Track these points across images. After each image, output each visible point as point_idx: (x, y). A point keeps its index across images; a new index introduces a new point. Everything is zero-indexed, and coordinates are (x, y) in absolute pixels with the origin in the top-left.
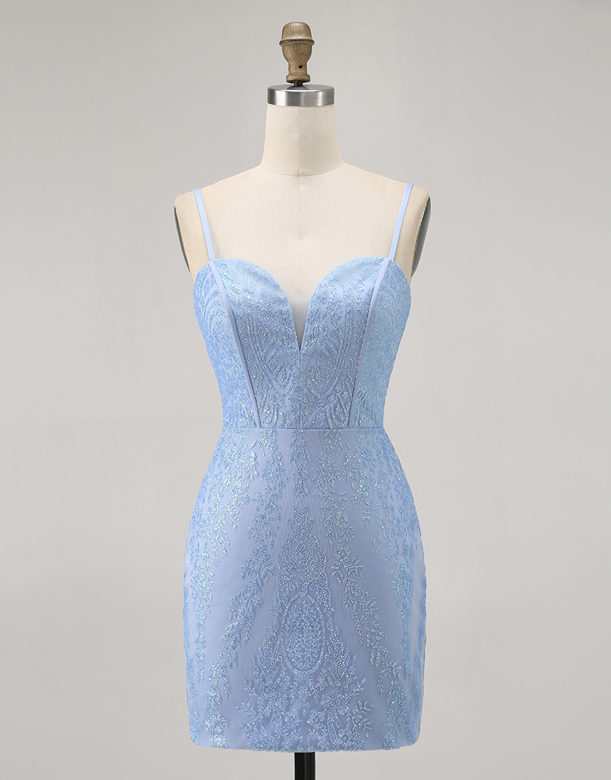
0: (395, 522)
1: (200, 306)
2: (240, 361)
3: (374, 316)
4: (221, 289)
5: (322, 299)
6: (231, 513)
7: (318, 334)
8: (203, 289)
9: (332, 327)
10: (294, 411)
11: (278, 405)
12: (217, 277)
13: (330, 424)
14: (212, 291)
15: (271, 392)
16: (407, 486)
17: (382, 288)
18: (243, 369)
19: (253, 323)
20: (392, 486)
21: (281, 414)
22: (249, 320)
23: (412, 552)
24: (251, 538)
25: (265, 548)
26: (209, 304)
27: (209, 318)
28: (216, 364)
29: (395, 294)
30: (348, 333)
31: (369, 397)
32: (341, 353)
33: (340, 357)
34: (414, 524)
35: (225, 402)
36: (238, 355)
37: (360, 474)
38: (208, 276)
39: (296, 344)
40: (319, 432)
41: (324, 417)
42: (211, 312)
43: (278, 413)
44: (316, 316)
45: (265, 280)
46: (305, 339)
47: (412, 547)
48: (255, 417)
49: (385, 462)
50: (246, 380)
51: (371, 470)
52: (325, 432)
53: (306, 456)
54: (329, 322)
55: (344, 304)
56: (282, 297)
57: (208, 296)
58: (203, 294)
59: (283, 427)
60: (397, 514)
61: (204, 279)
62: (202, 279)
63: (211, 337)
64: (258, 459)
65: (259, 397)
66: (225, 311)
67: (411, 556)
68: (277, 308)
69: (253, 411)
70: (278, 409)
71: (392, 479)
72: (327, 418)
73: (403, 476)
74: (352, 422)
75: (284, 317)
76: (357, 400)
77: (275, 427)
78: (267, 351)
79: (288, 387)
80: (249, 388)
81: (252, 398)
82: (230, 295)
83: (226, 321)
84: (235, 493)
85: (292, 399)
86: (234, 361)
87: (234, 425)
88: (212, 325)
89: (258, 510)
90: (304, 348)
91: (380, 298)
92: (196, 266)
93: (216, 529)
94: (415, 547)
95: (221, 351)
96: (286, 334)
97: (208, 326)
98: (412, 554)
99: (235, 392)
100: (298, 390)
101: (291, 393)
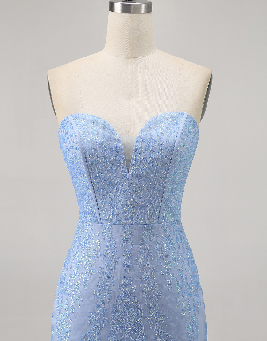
0: (188, 287)
1: (62, 141)
2: (87, 179)
3: (177, 151)
4: (77, 133)
5: (143, 139)
6: (84, 280)
7: (140, 163)
8: (64, 131)
9: (149, 159)
10: (124, 212)
11: (113, 208)
12: (74, 125)
13: (147, 222)
14: (70, 133)
15: (109, 200)
16: (194, 262)
17: (183, 133)
18: (89, 184)
19: (97, 155)
20: (185, 262)
21: (115, 214)
22: (95, 153)
23: (198, 308)
24: (96, 297)
25: (104, 304)
26: (68, 141)
27: (68, 150)
28: (73, 178)
29: (191, 137)
30: (160, 163)
31: (172, 203)
32: (155, 175)
33: (154, 178)
34: (198, 288)
35: (79, 203)
36: (85, 175)
37: (166, 255)
38: (68, 124)
39: (125, 169)
40: (140, 227)
41: (143, 218)
42: (69, 146)
43: (113, 213)
44: (139, 150)
45: (105, 127)
46: (132, 166)
47: (198, 305)
48: (97, 215)
49: (181, 245)
50: (91, 191)
51: (173, 252)
52: (144, 227)
53: (131, 243)
54: (148, 155)
55: (157, 143)
56: (117, 138)
57: (67, 136)
58: (64, 134)
59: (116, 223)
60: (189, 281)
61: (65, 125)
62: (64, 125)
63: (69, 162)
64: (101, 244)
65: (99, 203)
66: (78, 147)
67: (198, 310)
68: (113, 145)
69: (96, 211)
70: (113, 211)
71: (185, 256)
72: (145, 218)
73: (191, 254)
74: (161, 220)
75: (118, 151)
76: (164, 206)
77: (110, 223)
78: (107, 173)
79: (120, 197)
80: (93, 196)
81: (95, 202)
82: (82, 136)
83: (78, 153)
84: (86, 267)
85: (123, 205)
86: (83, 178)
87: (85, 219)
88: (70, 155)
89: (100, 279)
90: (131, 172)
91: (181, 140)
92: (61, 117)
93: (74, 290)
94: (199, 304)
95: (76, 171)
96: (119, 162)
97: (67, 155)
98: (198, 309)
99: (85, 197)
100: (127, 199)
101: (122, 201)
